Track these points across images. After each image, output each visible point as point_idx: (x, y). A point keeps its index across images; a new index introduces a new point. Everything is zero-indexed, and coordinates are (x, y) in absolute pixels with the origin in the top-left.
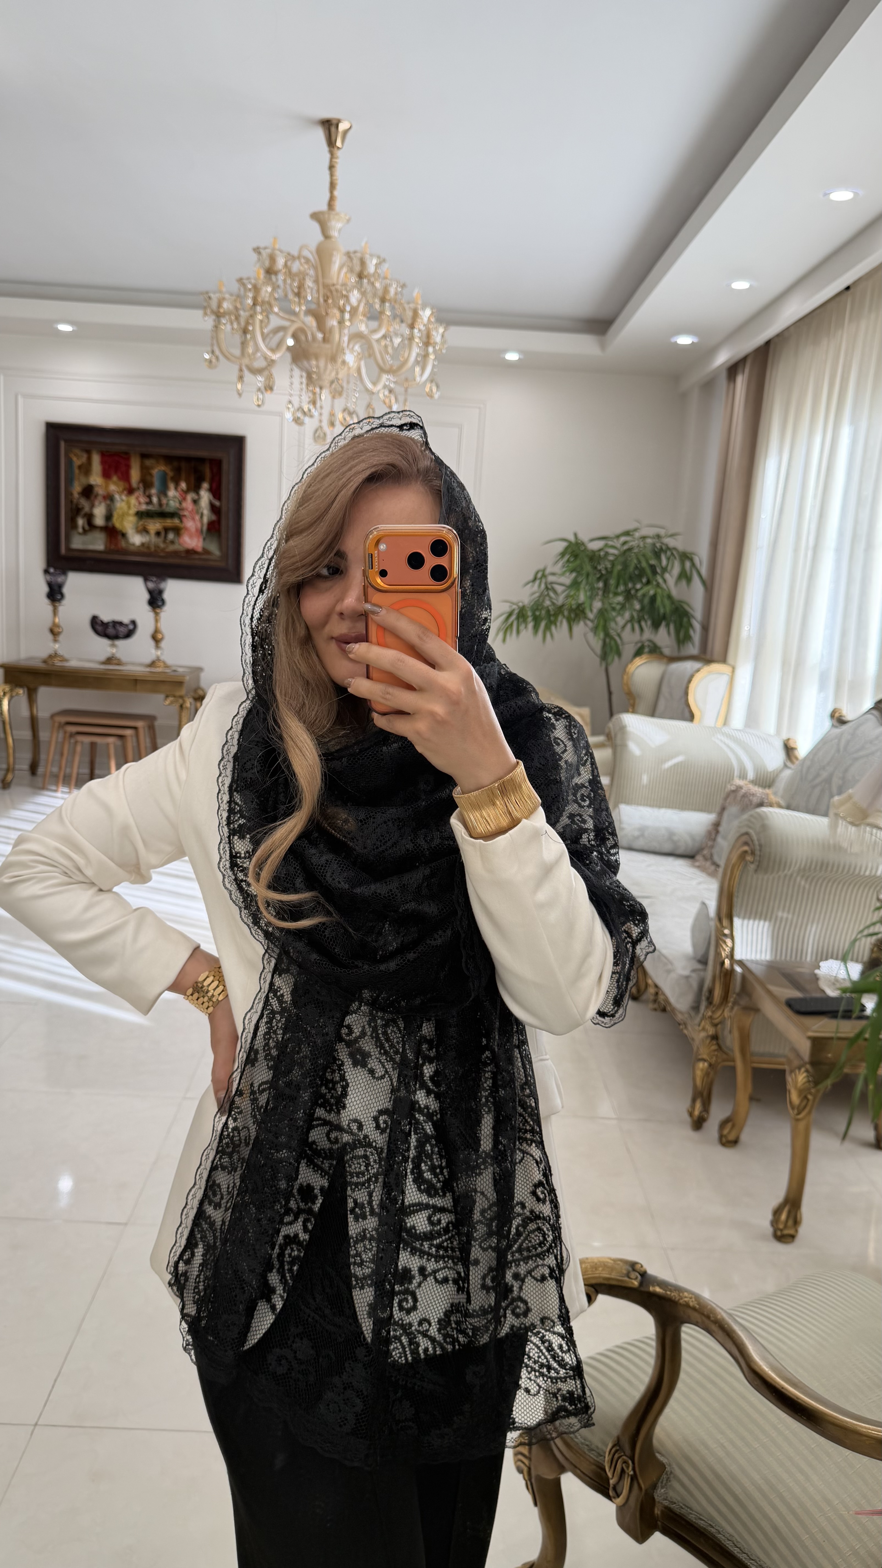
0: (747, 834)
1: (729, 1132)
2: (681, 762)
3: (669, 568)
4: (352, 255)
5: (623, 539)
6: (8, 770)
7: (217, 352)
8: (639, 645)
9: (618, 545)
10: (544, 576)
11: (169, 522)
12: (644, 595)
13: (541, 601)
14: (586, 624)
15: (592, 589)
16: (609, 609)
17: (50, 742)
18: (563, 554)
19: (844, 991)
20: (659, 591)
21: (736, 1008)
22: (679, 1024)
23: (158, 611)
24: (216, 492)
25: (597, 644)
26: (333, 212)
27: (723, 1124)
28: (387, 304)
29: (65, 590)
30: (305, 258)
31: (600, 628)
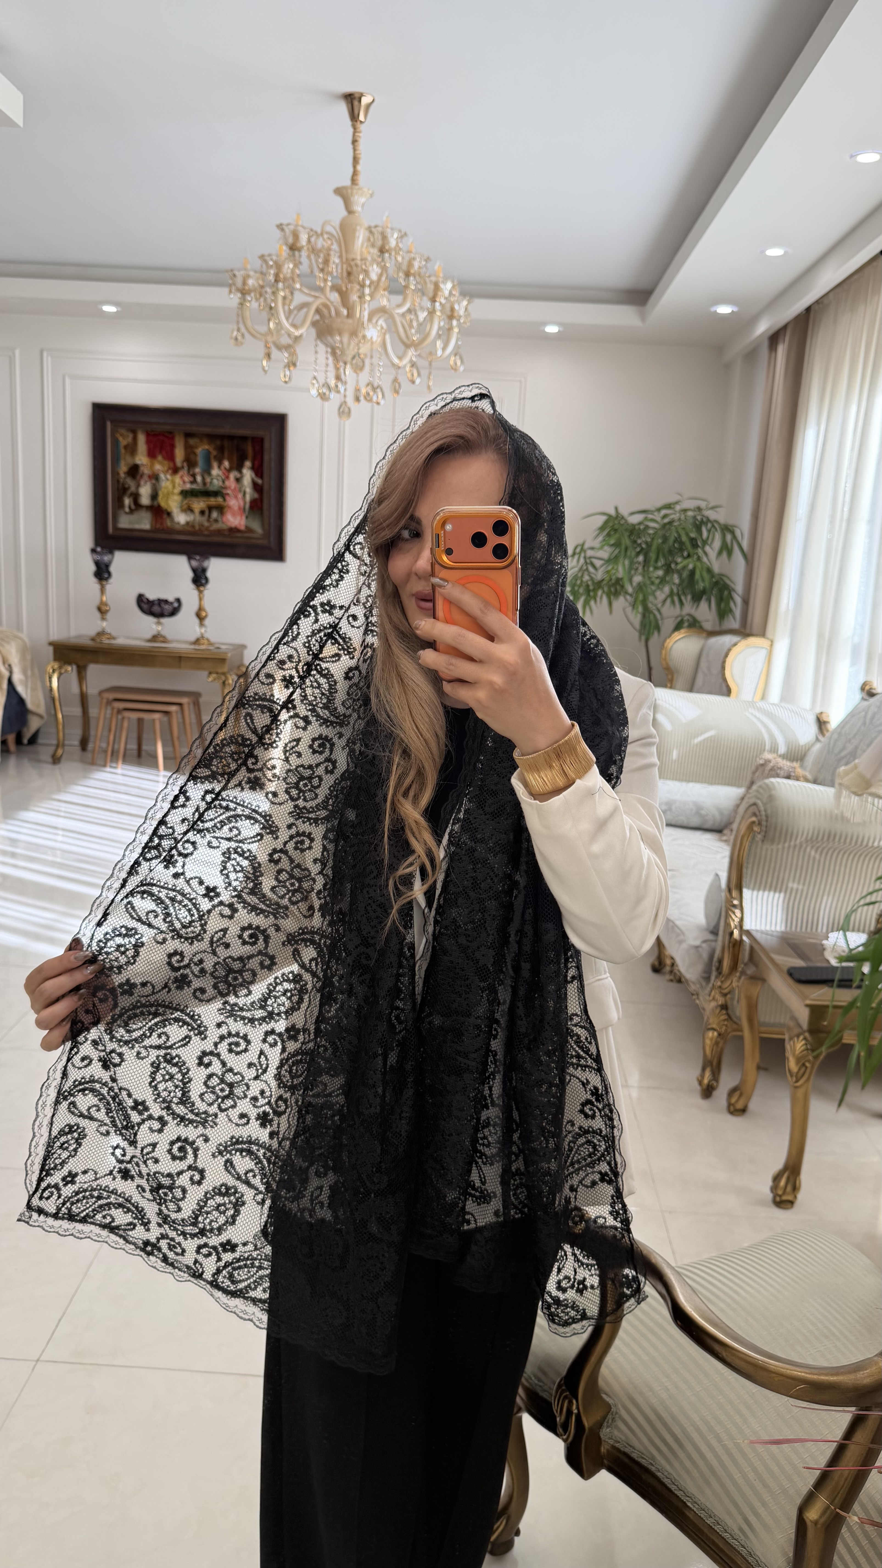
0: (755, 804)
1: (737, 1101)
2: (711, 737)
3: (710, 541)
4: (373, 230)
5: (664, 512)
6: (57, 746)
7: (243, 330)
8: (679, 619)
9: (659, 519)
10: (582, 550)
11: (213, 501)
12: (684, 569)
13: (580, 575)
14: (626, 600)
15: (632, 563)
16: (648, 582)
17: (98, 719)
18: (602, 529)
19: (841, 959)
20: (700, 564)
21: (743, 978)
22: (693, 994)
23: (202, 588)
24: (258, 470)
25: (637, 619)
26: (357, 187)
27: (732, 1092)
28: (412, 278)
29: (112, 569)
30: (327, 233)
31: (639, 602)
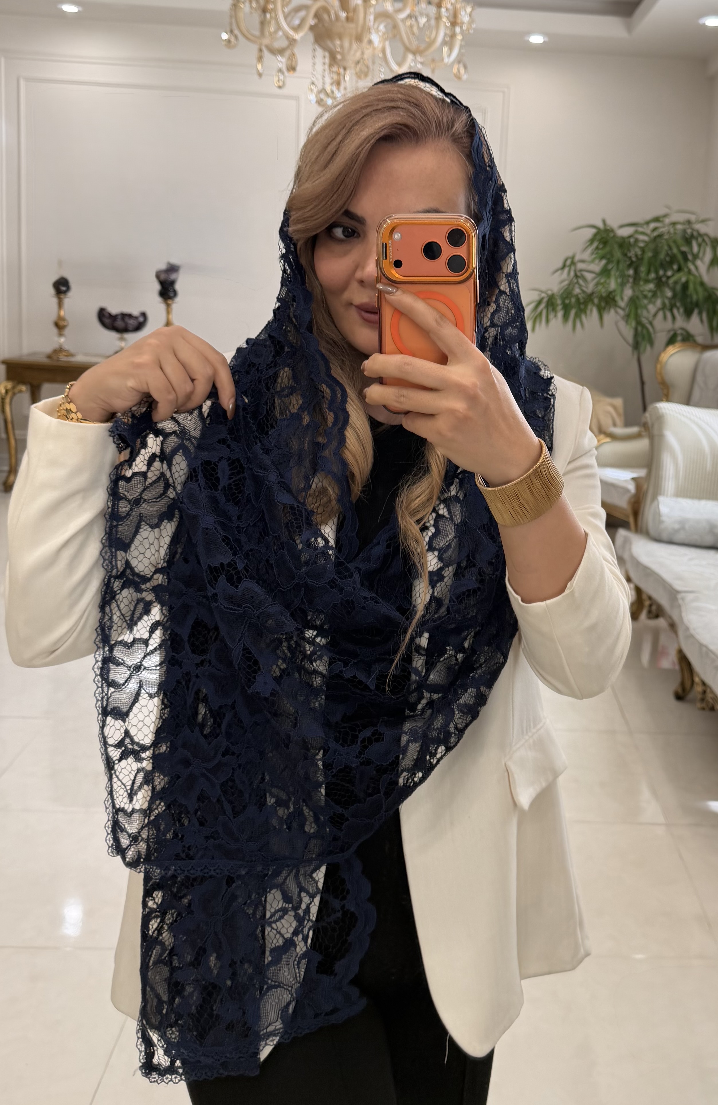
3: (701, 255)
5: (652, 225)
6: (9, 473)
8: (672, 333)
9: (648, 232)
12: (676, 283)
13: (570, 288)
14: (617, 313)
18: (592, 241)
20: (691, 278)
23: (170, 302)
25: (629, 333)
31: (632, 316)
